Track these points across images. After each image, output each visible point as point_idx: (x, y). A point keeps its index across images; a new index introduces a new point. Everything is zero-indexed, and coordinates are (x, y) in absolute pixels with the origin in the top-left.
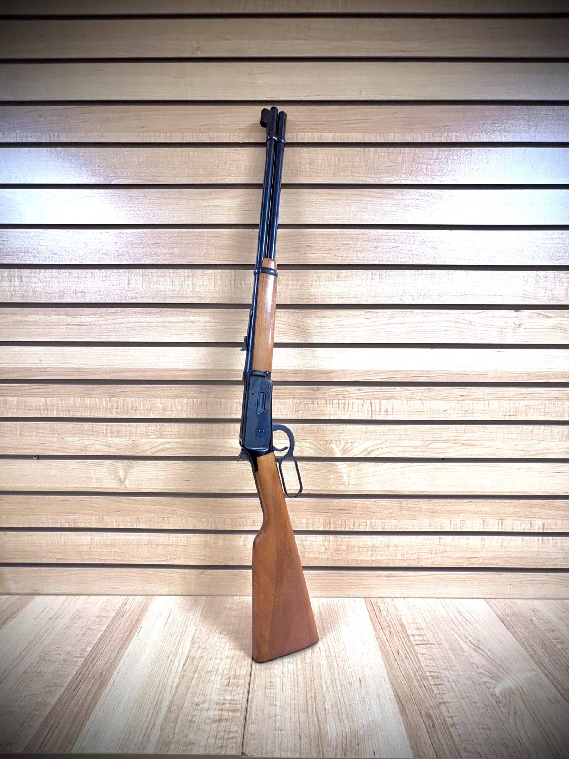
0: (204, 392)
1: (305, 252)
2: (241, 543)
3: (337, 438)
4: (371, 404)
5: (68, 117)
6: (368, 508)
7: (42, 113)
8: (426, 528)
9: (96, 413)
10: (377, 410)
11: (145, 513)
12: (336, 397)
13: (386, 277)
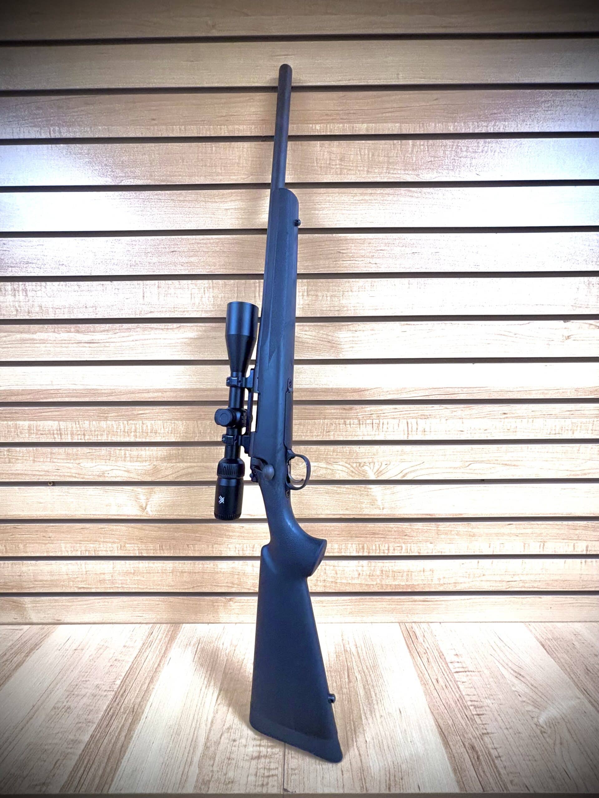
1: (337, 259)
3: (371, 460)
4: (408, 423)
5: (70, 109)
6: (403, 533)
7: (39, 104)
8: (464, 552)
9: (113, 437)
10: (413, 430)
11: (169, 540)
12: (370, 416)
13: (424, 286)
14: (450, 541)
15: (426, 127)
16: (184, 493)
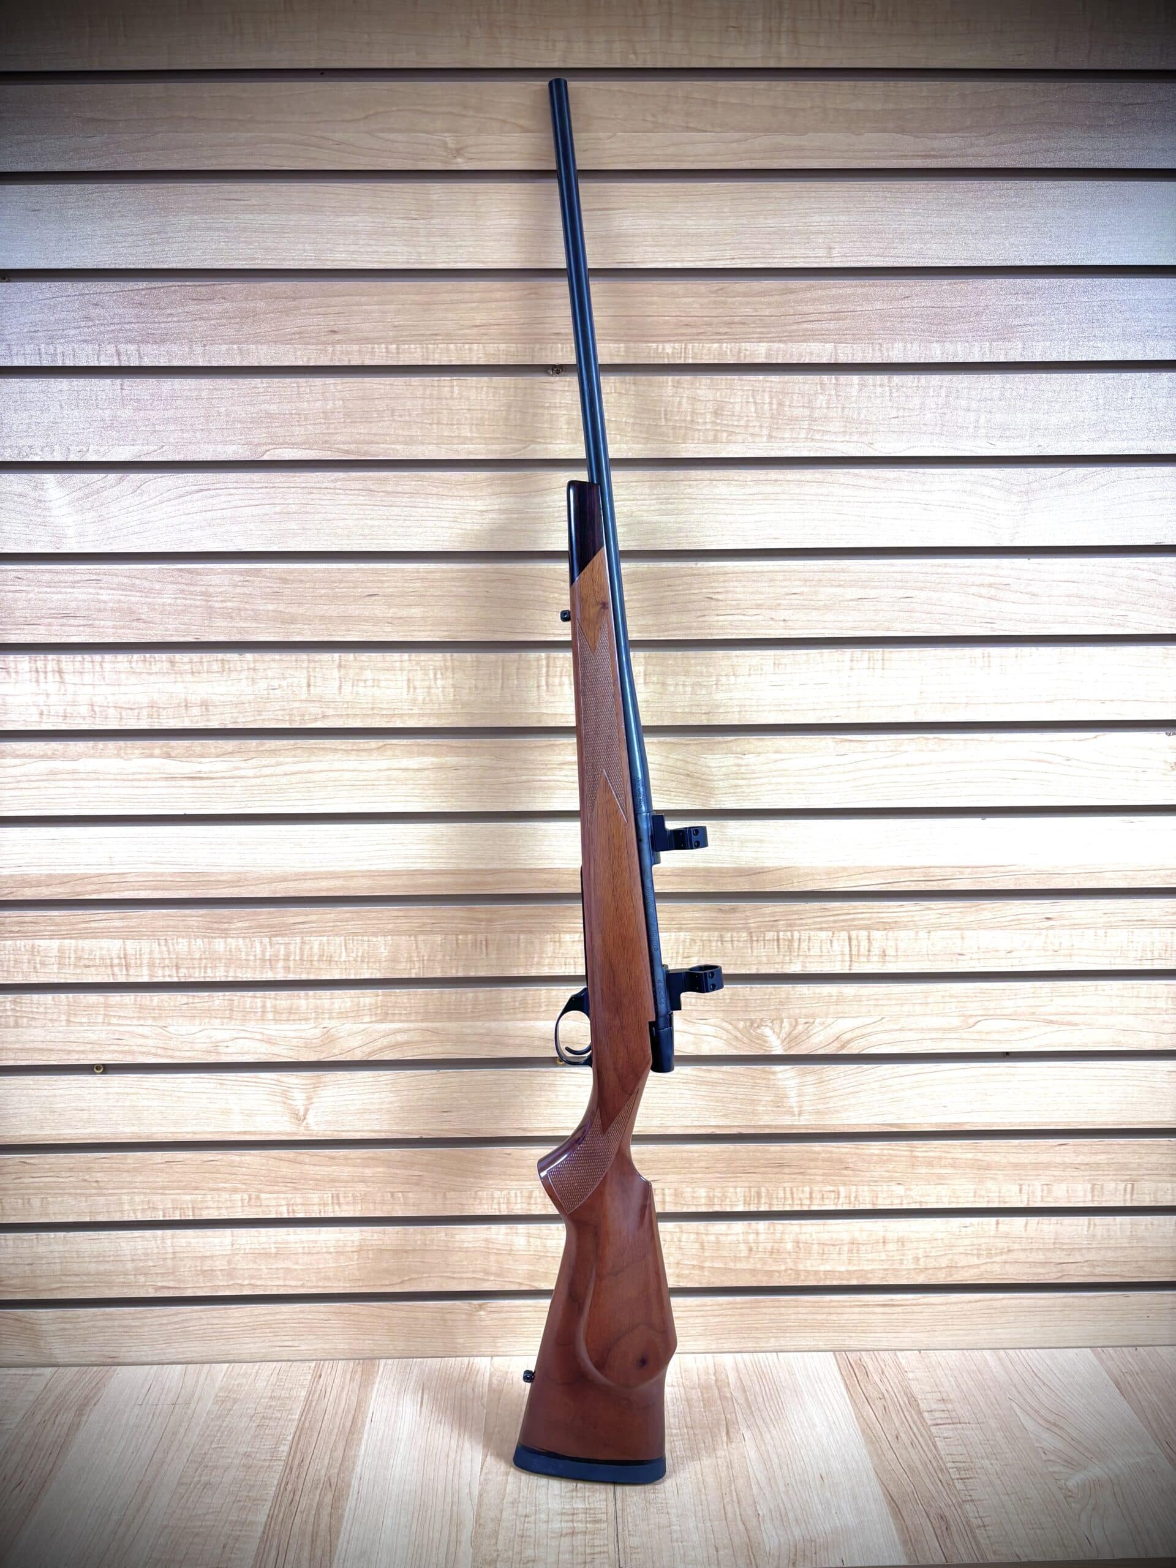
0: (481, 920)
1: (706, 613)
3: (774, 1014)
4: (850, 939)
5: (160, 308)
6: (842, 1162)
7: (97, 298)
8: (968, 1202)
9: (240, 970)
10: (861, 953)
11: (354, 1184)
12: (773, 926)
13: (883, 664)
14: (939, 1178)
15: (888, 350)
16: (387, 1084)
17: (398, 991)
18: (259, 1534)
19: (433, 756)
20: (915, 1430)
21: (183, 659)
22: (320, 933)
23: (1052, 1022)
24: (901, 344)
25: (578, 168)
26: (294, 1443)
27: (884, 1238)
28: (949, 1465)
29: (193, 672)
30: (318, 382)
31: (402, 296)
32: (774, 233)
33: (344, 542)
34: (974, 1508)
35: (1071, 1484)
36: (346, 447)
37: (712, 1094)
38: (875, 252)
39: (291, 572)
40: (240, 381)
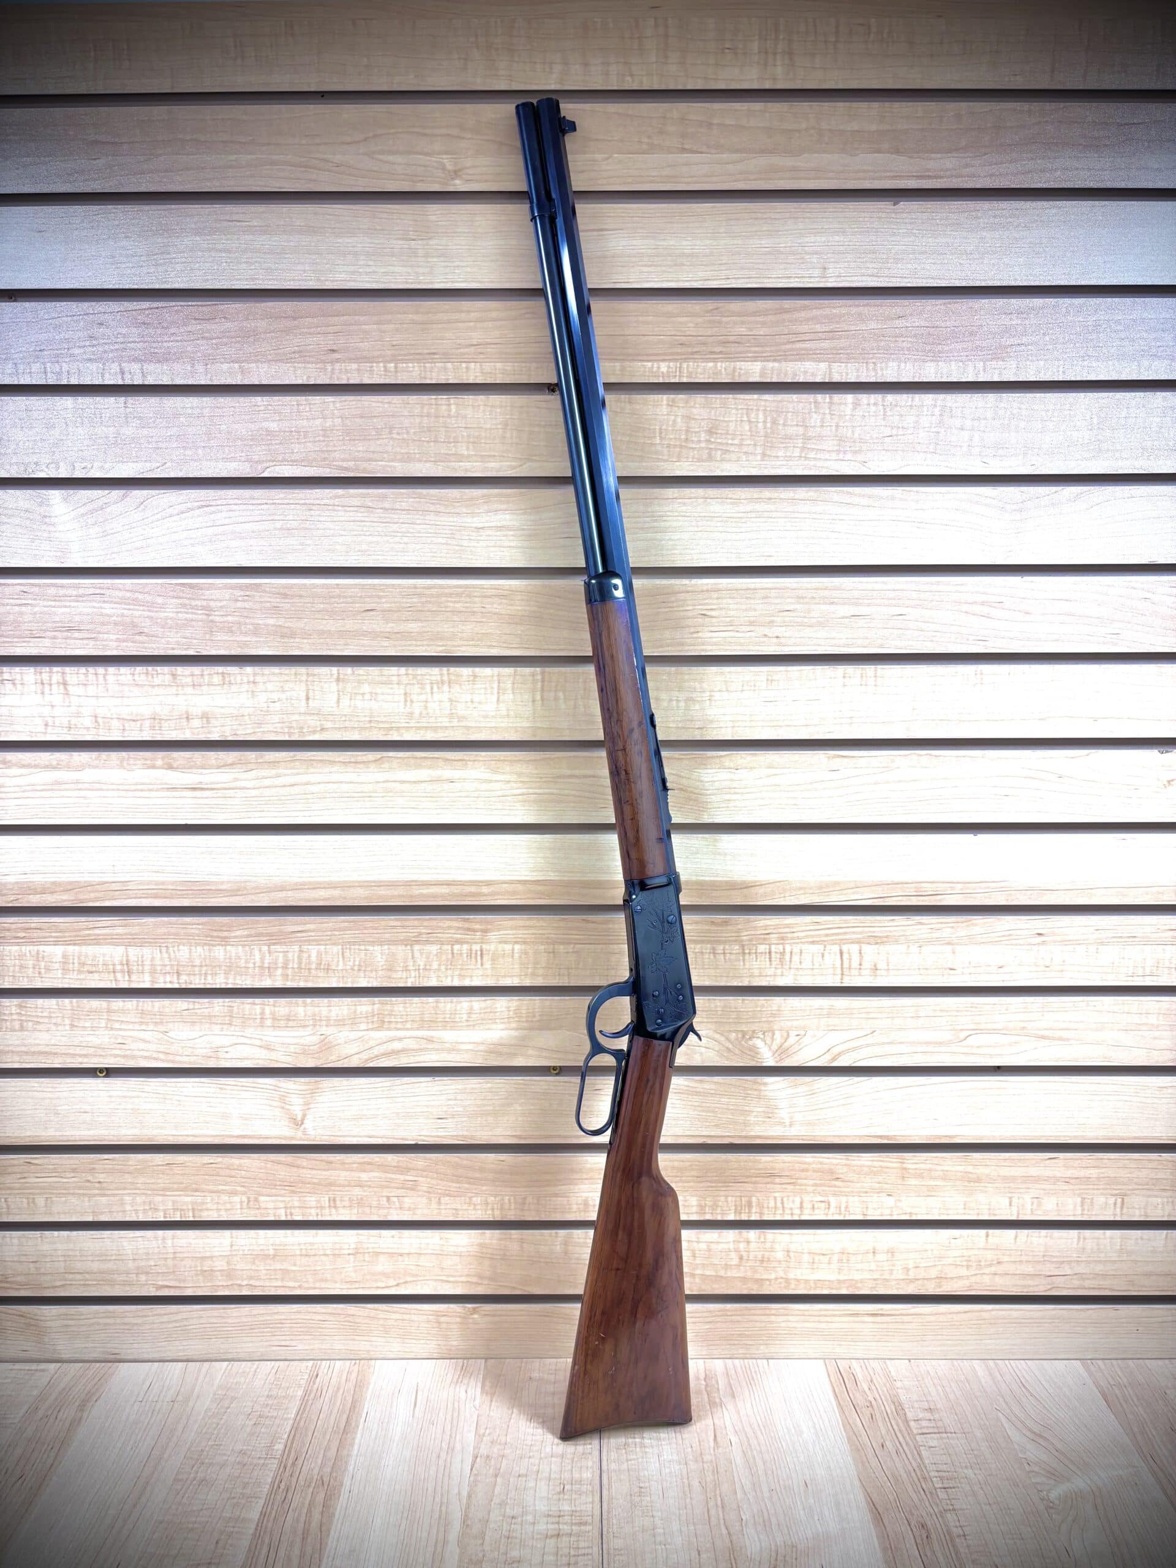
0: (474, 931)
1: (699, 629)
2: (558, 1248)
3: (765, 1026)
4: (841, 953)
5: (163, 328)
6: (832, 1173)
7: (102, 318)
8: (957, 1214)
9: (238, 977)
10: (853, 966)
11: (350, 1188)
12: (765, 938)
13: (876, 681)
14: (929, 1191)
15: (882, 369)
16: (383, 1091)
17: (394, 999)
18: (251, 1531)
19: (430, 768)
20: (901, 1439)
21: (184, 672)
22: (318, 942)
23: (1043, 1037)
24: (895, 364)
25: (574, 189)
26: (289, 1443)
27: (874, 1249)
28: (933, 1474)
29: (194, 685)
30: (317, 400)
31: (399, 316)
32: (769, 253)
33: (340, 558)
34: (955, 1518)
35: (1053, 1495)
36: (345, 464)
37: (704, 1105)
38: (870, 272)
39: (291, 586)
40: (242, 399)
